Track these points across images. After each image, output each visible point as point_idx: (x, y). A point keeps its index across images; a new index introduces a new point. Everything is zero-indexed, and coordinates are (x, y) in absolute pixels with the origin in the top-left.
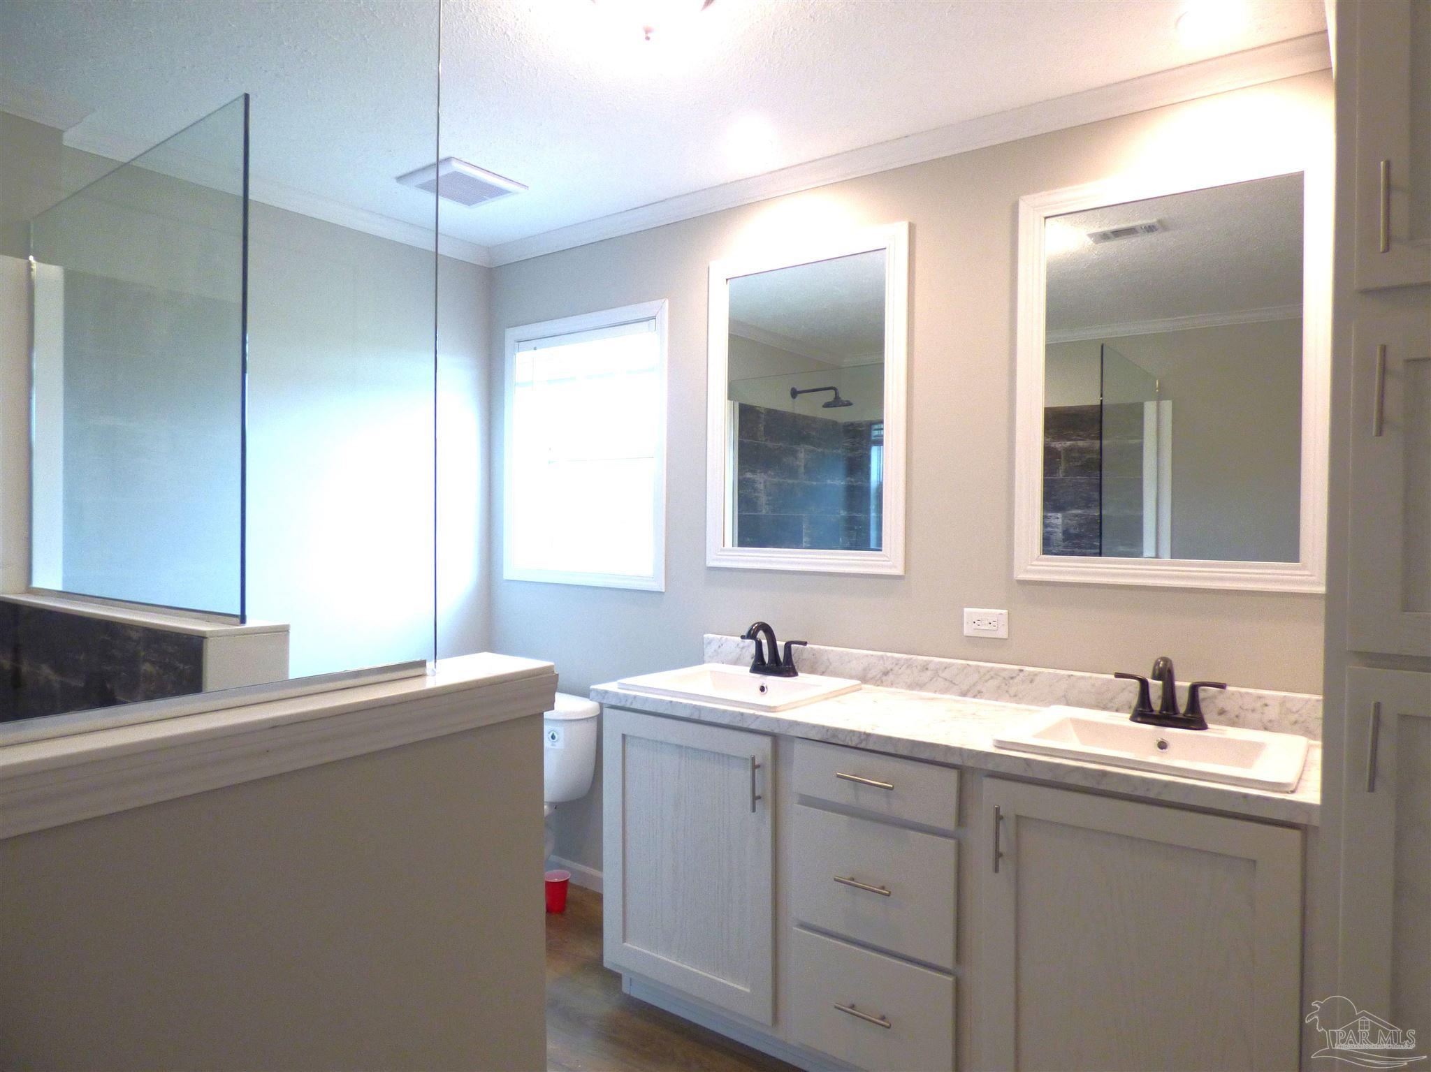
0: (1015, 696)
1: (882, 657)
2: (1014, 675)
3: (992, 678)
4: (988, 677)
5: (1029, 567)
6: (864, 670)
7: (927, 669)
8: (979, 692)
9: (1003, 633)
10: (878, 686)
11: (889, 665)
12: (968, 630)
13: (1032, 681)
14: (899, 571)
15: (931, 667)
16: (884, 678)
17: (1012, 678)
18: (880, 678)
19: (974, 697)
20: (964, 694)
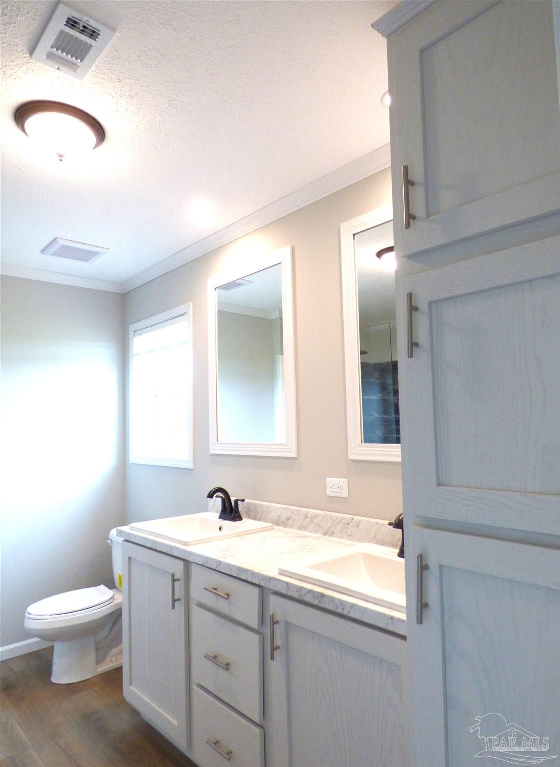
0: (350, 536)
1: (286, 509)
2: (349, 522)
3: (338, 523)
4: (336, 523)
5: (356, 452)
6: (278, 517)
7: (307, 517)
8: (333, 533)
9: (345, 494)
10: (285, 527)
11: (289, 514)
12: (329, 492)
13: (358, 526)
14: (294, 455)
15: (309, 516)
16: (288, 522)
17: (348, 524)
18: (286, 522)
19: (330, 536)
20: (325, 534)
